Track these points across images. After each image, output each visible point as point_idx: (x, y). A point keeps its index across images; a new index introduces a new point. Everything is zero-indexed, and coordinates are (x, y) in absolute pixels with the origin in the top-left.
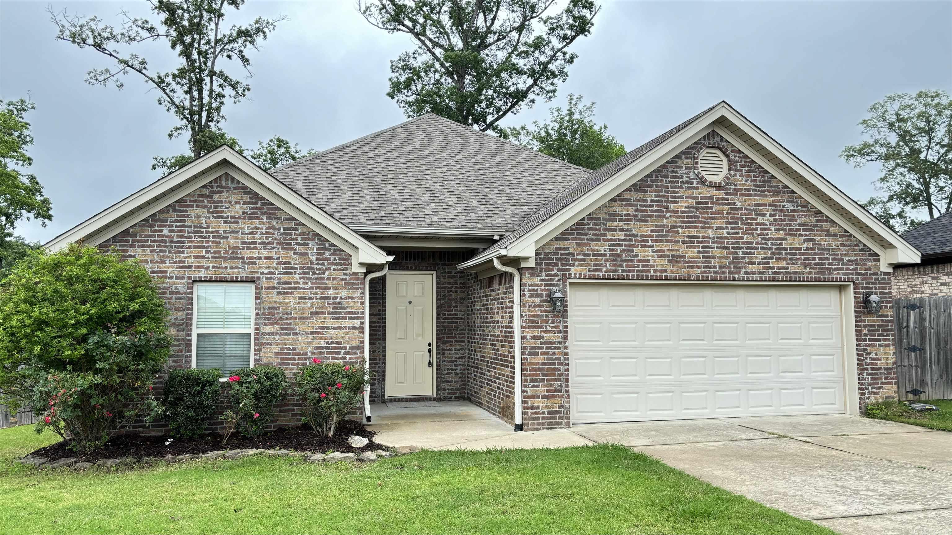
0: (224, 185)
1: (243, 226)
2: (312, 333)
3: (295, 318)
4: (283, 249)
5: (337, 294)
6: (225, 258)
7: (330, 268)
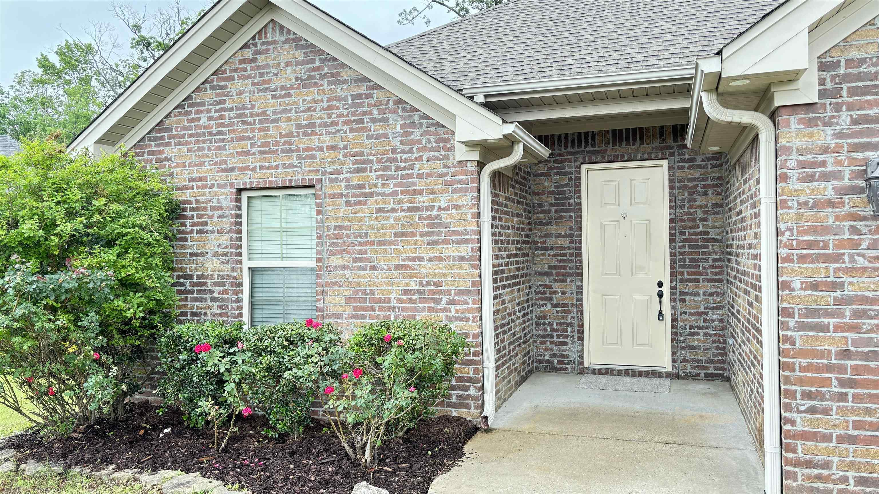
0: (270, 39)
1: (296, 100)
2: (397, 267)
3: (372, 243)
4: (352, 130)
5: (433, 200)
6: (275, 152)
7: (421, 156)
